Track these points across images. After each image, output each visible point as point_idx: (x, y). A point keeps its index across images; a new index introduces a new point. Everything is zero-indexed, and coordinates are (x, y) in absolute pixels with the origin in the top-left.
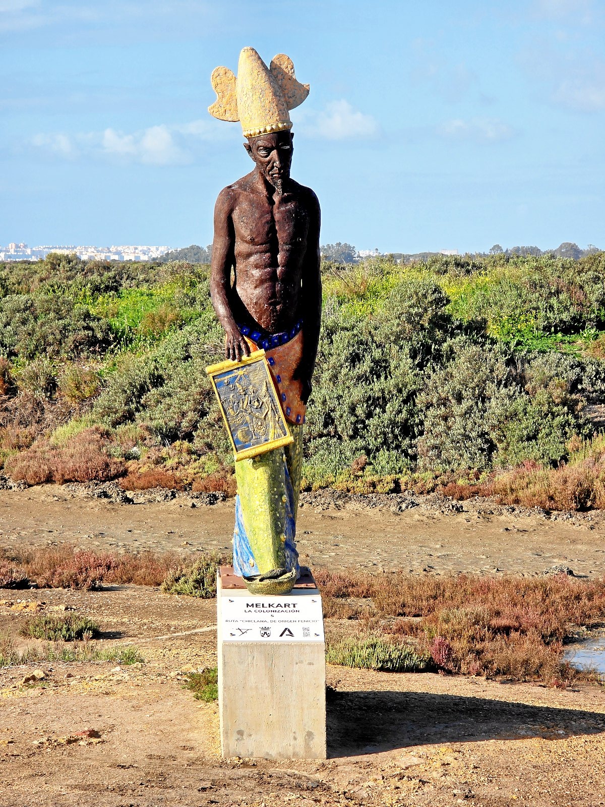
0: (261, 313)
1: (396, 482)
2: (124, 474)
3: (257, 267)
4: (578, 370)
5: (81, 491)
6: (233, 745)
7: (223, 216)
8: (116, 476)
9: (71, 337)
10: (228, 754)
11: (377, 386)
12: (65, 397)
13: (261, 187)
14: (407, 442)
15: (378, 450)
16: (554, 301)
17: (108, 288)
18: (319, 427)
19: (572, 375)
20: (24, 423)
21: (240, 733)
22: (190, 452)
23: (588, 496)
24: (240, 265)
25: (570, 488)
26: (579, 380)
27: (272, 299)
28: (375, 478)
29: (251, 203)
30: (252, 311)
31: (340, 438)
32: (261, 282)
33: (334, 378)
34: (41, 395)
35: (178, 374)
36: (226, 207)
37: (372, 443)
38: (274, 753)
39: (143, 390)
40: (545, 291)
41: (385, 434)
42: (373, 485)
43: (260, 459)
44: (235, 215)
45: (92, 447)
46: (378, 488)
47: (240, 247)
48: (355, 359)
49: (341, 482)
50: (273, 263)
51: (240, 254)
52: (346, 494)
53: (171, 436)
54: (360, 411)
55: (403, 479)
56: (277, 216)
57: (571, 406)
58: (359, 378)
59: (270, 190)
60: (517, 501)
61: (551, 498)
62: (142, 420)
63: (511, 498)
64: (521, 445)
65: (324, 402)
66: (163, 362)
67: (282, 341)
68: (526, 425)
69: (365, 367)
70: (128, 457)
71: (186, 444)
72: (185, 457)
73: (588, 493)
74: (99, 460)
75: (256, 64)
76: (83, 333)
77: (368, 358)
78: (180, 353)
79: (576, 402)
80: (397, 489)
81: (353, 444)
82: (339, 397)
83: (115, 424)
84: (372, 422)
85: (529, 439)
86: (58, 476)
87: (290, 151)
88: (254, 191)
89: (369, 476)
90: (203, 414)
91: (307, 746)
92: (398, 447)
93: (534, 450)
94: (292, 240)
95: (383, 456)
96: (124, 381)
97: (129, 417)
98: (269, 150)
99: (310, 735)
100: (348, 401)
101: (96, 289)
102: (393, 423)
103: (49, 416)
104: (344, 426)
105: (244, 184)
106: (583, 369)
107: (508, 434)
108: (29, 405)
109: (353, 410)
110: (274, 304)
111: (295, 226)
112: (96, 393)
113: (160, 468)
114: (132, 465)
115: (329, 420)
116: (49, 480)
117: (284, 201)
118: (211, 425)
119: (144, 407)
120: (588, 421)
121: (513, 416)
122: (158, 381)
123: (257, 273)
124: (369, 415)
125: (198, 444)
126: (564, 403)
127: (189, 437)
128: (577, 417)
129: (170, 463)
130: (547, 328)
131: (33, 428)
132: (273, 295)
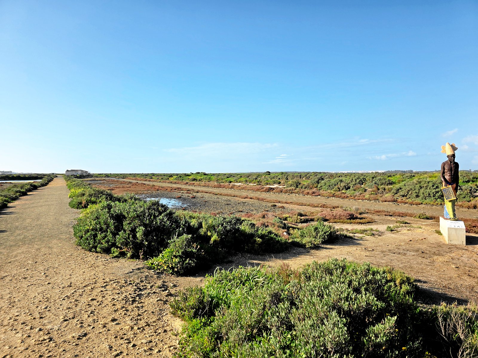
0: (449, 180)
1: (441, 203)
2: (397, 201)
3: (449, 173)
4: (471, 188)
5: (391, 203)
6: (450, 242)
7: (443, 167)
8: (396, 201)
9: (387, 183)
10: (449, 243)
11: (437, 190)
12: (387, 191)
13: (449, 162)
14: (442, 198)
15: (437, 199)
16: (464, 178)
17: (390, 176)
18: (428, 195)
19: (470, 189)
20: (381, 194)
21: (451, 241)
22: (407, 198)
23: (476, 207)
24: (446, 173)
25: (472, 205)
26: (471, 189)
27: (451, 178)
28: (438, 203)
29: (448, 164)
30: (448, 180)
31: (431, 197)
32: (449, 176)
33: (430, 189)
34: (383, 190)
35: (404, 188)
36: (443, 165)
37: (436, 198)
38: (456, 244)
39: (399, 190)
40: (463, 176)
41: (439, 197)
42: (437, 204)
43: (450, 201)
44: (445, 166)
45: (392, 197)
46: (438, 204)
47: (446, 171)
48: (433, 186)
49: (432, 203)
50: (452, 173)
51: (446, 172)
52: (433, 205)
53: (403, 196)
54: (434, 193)
55: (442, 203)
56: (452, 166)
57: (471, 193)
58: (434, 189)
59: (451, 162)
60: (463, 207)
61: (469, 207)
62: (398, 194)
63: (462, 206)
64: (462, 199)
65: (428, 192)
66: (401, 186)
67: (453, 184)
68: (463, 196)
69: (435, 187)
70: (397, 199)
71: (406, 197)
72: (406, 199)
73: (476, 206)
74: (393, 199)
75: (449, 145)
76: (388, 182)
77: (435, 186)
78: (404, 185)
79: (472, 193)
80: (441, 204)
81: (433, 198)
82: (431, 191)
83: (395, 194)
84: (436, 195)
85: (464, 198)
86: (387, 201)
87: (455, 157)
88: (448, 163)
89: (436, 202)
90: (408, 193)
91: (462, 243)
92: (441, 198)
93: (465, 199)
94: (455, 170)
95: (439, 200)
96: (396, 188)
97: (397, 193)
98: (451, 157)
99: (463, 242)
100: (432, 192)
101: (388, 176)
102: (440, 195)
103: (384, 193)
104: (432, 195)
105: (446, 162)
106: (472, 188)
107: (460, 197)
108: (381, 192)
109: (433, 193)
110: (452, 179)
111: (455, 168)
112: (391, 190)
113: (402, 200)
114: (398, 200)
115: (429, 194)
116: (386, 201)
117: (453, 164)
118: (410, 195)
119: (399, 192)
120: (474, 195)
121: (461, 194)
122: (401, 189)
123: (449, 174)
124: (436, 194)
125: (408, 197)
126: (470, 193)
127: (406, 196)
128: (472, 195)
129: (404, 200)
130: (463, 182)
131: (382, 195)
132: (452, 177)
